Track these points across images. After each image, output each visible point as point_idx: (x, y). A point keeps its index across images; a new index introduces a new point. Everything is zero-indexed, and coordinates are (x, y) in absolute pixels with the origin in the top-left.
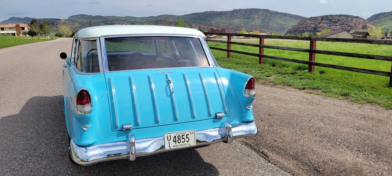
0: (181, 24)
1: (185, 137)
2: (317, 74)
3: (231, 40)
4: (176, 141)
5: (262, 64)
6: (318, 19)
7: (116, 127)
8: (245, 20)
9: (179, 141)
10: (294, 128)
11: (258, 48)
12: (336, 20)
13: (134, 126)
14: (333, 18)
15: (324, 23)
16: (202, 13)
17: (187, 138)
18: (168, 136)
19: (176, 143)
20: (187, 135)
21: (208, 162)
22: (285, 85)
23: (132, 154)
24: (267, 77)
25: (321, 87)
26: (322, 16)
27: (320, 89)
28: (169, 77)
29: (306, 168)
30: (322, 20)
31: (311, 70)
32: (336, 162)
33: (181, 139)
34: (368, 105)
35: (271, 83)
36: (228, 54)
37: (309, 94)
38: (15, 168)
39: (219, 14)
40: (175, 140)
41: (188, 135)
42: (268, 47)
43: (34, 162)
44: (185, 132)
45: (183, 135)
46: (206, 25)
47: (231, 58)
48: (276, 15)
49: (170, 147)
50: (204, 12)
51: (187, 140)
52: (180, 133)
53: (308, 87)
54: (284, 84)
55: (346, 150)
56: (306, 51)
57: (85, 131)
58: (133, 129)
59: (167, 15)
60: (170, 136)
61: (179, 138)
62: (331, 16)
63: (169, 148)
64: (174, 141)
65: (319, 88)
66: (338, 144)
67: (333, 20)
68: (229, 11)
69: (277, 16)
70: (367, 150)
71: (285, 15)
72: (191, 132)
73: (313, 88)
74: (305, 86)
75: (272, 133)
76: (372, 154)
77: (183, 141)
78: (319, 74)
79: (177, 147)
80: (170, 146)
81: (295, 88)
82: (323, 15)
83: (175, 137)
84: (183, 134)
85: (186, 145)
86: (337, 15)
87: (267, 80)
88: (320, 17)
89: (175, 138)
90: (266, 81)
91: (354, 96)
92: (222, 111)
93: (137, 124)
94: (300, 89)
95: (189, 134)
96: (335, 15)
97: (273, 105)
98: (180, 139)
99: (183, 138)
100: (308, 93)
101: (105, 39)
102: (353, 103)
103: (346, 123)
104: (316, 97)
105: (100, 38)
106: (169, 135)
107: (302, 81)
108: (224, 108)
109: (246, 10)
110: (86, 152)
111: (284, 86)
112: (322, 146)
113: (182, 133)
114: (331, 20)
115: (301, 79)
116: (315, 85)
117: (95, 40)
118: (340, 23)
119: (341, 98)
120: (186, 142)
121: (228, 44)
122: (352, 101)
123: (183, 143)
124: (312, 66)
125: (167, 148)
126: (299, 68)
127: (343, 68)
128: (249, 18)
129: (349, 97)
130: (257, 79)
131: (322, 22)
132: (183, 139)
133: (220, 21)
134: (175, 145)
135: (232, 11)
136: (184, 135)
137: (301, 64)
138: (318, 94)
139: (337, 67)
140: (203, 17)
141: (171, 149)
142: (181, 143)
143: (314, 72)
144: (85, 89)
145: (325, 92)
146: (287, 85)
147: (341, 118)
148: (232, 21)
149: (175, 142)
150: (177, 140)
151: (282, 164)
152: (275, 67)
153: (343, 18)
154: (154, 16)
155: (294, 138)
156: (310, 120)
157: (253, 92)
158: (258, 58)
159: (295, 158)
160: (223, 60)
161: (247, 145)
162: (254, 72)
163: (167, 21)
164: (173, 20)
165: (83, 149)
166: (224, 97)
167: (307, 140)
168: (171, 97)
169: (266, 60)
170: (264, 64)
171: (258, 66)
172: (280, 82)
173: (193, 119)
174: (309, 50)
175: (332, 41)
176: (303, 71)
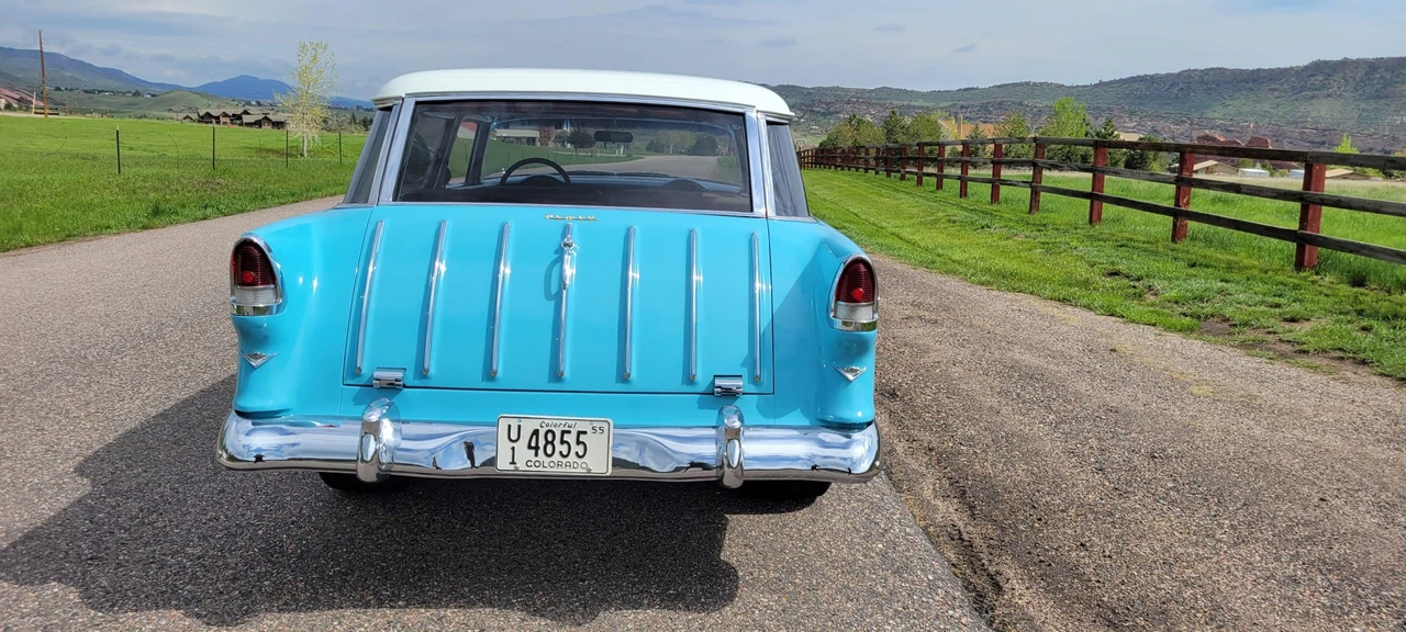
0: (1072, 114)
1: (571, 438)
3: (1190, 170)
4: (537, 448)
5: (1306, 274)
7: (356, 372)
8: (1363, 105)
9: (549, 448)
10: (1216, 516)
11: (1296, 206)
13: (414, 379)
16: (1172, 75)
17: (578, 443)
18: (509, 426)
19: (536, 455)
20: (579, 433)
21: (733, 561)
22: (1342, 358)
23: (363, 459)
24: (1286, 320)
28: (570, 236)
33: (557, 442)
35: (1287, 348)
36: (1175, 225)
39: (1245, 81)
40: (533, 444)
41: (585, 433)
42: (1338, 203)
44: (573, 423)
45: (563, 432)
46: (1184, 122)
47: (1187, 242)
49: (513, 463)
50: (1179, 74)
51: (580, 450)
52: (555, 422)
54: (1341, 354)
57: (253, 368)
58: (405, 387)
59: (1028, 84)
60: (519, 426)
61: (550, 437)
63: (512, 467)
64: (530, 447)
66: (1372, 604)
68: (1291, 69)
72: (597, 425)
75: (1095, 519)
77: (565, 453)
79: (541, 469)
80: (514, 458)
81: (1382, 375)
83: (536, 432)
84: (566, 428)
85: (573, 467)
87: (1275, 333)
89: (534, 437)
90: (1270, 337)
92: (744, 372)
93: (422, 372)
95: (589, 431)
97: (1209, 423)
98: (552, 443)
99: (563, 442)
101: (417, 103)
105: (403, 99)
106: (514, 424)
108: (751, 362)
109: (1372, 66)
110: (247, 434)
111: (1336, 363)
112: (1283, 598)
113: (563, 422)
117: (390, 108)
120: (572, 457)
121: (1178, 188)
123: (564, 460)
125: (503, 465)
128: (1386, 97)
130: (1235, 325)
132: (565, 446)
133: (1245, 109)
134: (534, 459)
135: (1306, 68)
136: (569, 432)
140: (1175, 90)
141: (517, 470)
142: (557, 457)
144: (255, 240)
146: (1354, 358)
148: (1303, 108)
149: (533, 452)
150: (541, 444)
152: (1356, 289)
154: (977, 89)
155: (1180, 550)
156: (1322, 500)
157: (864, 314)
158: (1292, 246)
159: (1110, 617)
160: (1149, 248)
161: (954, 543)
162: (1242, 300)
163: (1027, 106)
164: (1049, 103)
165: (248, 424)
166: (763, 321)
167: (1228, 567)
168: (558, 298)
169: (1327, 259)
170: (1317, 274)
171: (1280, 278)
172: (1325, 344)
173: (622, 382)
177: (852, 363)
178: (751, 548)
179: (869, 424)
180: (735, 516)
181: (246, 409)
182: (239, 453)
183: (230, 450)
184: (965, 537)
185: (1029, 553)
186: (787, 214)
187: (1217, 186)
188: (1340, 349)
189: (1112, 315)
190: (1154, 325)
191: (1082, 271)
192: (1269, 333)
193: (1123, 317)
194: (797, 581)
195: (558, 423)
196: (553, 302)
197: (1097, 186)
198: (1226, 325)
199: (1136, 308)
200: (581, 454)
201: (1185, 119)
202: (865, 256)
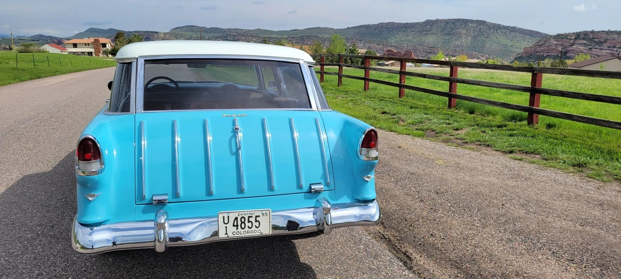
0: (339, 41)
1: (252, 219)
2: (541, 129)
3: (405, 68)
4: (237, 226)
5: (453, 110)
6: (569, 37)
7: (143, 198)
8: (444, 37)
9: (243, 225)
10: (471, 216)
11: (448, 83)
12: (602, 40)
13: (173, 198)
14: (595, 37)
15: (579, 44)
16: (375, 25)
17: (256, 221)
18: (224, 217)
19: (237, 229)
20: (256, 217)
21: (307, 262)
22: (480, 145)
23: (159, 241)
24: (454, 130)
25: (541, 150)
26: (577, 33)
27: (539, 154)
28: (237, 124)
30: (576, 39)
31: (532, 122)
33: (246, 222)
34: (615, 184)
35: (459, 141)
36: (400, 91)
37: (517, 162)
38: (13, 253)
39: (402, 27)
40: (235, 224)
41: (259, 216)
42: (463, 82)
43: (44, 244)
44: (253, 212)
45: (249, 217)
46: (380, 44)
47: (405, 97)
48: (497, 30)
49: (226, 234)
50: (378, 24)
51: (257, 224)
52: (245, 213)
53: (519, 149)
54: (480, 143)
55: (549, 257)
56: (525, 89)
57: (90, 201)
58: (168, 203)
59: (319, 28)
60: (228, 217)
61: (243, 220)
62: (593, 32)
63: (226, 236)
64: (234, 226)
65: (536, 152)
66: (539, 246)
67: (596, 40)
68: (418, 23)
69: (499, 31)
70: (587, 259)
71: (513, 30)
72: (264, 212)
73: (526, 152)
74: (513, 148)
75: (430, 223)
76: (593, 267)
77: (250, 227)
78: (544, 130)
79: (240, 235)
80: (228, 232)
81: (496, 150)
82: (578, 31)
83: (236, 218)
84: (250, 215)
85: (254, 233)
86: (603, 31)
87: (453, 135)
88: (573, 33)
89: (236, 221)
90: (451, 137)
91: (594, 167)
92: (322, 181)
93: (176, 195)
94: (504, 152)
95: (261, 215)
96: (599, 32)
97: (449, 176)
98: (244, 223)
99: (249, 222)
100: (516, 159)
101: (145, 61)
102: (590, 179)
103: (565, 213)
104: (528, 168)
105: (137, 59)
106: (226, 216)
107: (511, 139)
108: (324, 176)
109: (447, 22)
110: (90, 235)
111: (479, 147)
112: (510, 248)
113: (249, 213)
114: (592, 39)
115: (511, 136)
116: (532, 147)
118: (609, 45)
119: (571, 169)
120: (254, 228)
121: (401, 76)
122: (588, 176)
123: (250, 230)
124: (534, 114)
125: (222, 235)
126: (513, 118)
127: (586, 120)
128: (452, 34)
129: (585, 170)
130: (438, 133)
131: (576, 42)
132: (250, 223)
133: (403, 39)
134: (236, 231)
135: (424, 22)
136: (252, 217)
137: (516, 111)
138: (533, 163)
140: (377, 31)
141: (228, 237)
142: (246, 229)
143: (536, 126)
144: (90, 137)
145: (546, 159)
146: (485, 144)
147: (559, 204)
148: (424, 38)
149: (236, 227)
150: (239, 223)
151: (430, 274)
152: (472, 115)
153: (615, 36)
154: (298, 30)
155: (466, 232)
156: (503, 205)
157: (374, 153)
158: (447, 99)
159: (456, 265)
160: (391, 100)
161: (383, 240)
162: (436, 122)
163: (319, 37)
164: (328, 36)
165: (88, 229)
166: (327, 158)
167: (486, 238)
168: (237, 154)
169: (459, 104)
170: (456, 109)
171: (445, 112)
172: (473, 139)
173: (271, 191)
174: (529, 87)
175: (568, 74)
176: (519, 123)
177: (368, 174)
178: (311, 255)
179: (374, 200)
180: (296, 241)
181: (86, 222)
182: (87, 245)
183: (81, 243)
184: (386, 237)
185: (414, 241)
186: (327, 108)
187: (417, 75)
188: (479, 141)
189: (391, 131)
190: (409, 134)
191: (371, 112)
192: (451, 135)
193: (396, 132)
194: (338, 268)
195: (246, 213)
196: (234, 156)
197: (367, 74)
198: (434, 133)
199: (399, 128)
200: (257, 226)
201: (381, 43)
202: (373, 128)
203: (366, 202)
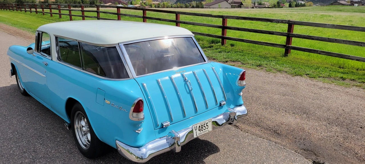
1: (205, 125)
9: (202, 129)
13: (170, 123)
17: (207, 125)
19: (200, 131)
23: (179, 146)
25: (239, 60)
27: (239, 61)
28: (185, 77)
29: (268, 132)
31: (224, 44)
32: (285, 124)
34: (279, 73)
41: (208, 123)
42: (184, 23)
44: (205, 122)
45: (204, 124)
51: (207, 127)
52: (202, 123)
53: (229, 60)
54: (209, 58)
55: (286, 113)
56: (219, 27)
57: (139, 133)
58: (170, 125)
60: (196, 126)
63: (196, 136)
64: (199, 130)
72: (209, 120)
73: (234, 61)
74: (227, 60)
76: (303, 115)
78: (230, 47)
80: (197, 134)
81: (219, 61)
83: (200, 126)
85: (207, 131)
91: (266, 66)
92: (224, 99)
93: (171, 120)
94: (223, 62)
98: (202, 128)
99: (204, 127)
101: (124, 45)
102: (269, 72)
103: (273, 91)
105: (118, 44)
107: (222, 54)
108: (224, 97)
115: (220, 52)
116: (234, 58)
117: (115, 47)
119: (258, 68)
120: (206, 129)
122: (267, 71)
124: (225, 40)
126: (213, 42)
127: (250, 42)
129: (263, 68)
134: (200, 133)
137: (213, 38)
138: (240, 67)
139: (245, 41)
142: (204, 130)
143: (226, 45)
144: (141, 99)
145: (244, 64)
146: (212, 59)
147: (268, 87)
150: (201, 129)
156: (248, 91)
157: (244, 83)
165: (137, 149)
173: (207, 109)
174: (221, 26)
175: (241, 19)
176: (217, 44)
177: (241, 92)
181: (138, 145)
182: (142, 157)
187: (154, 19)
196: (189, 94)
203: (240, 105)
